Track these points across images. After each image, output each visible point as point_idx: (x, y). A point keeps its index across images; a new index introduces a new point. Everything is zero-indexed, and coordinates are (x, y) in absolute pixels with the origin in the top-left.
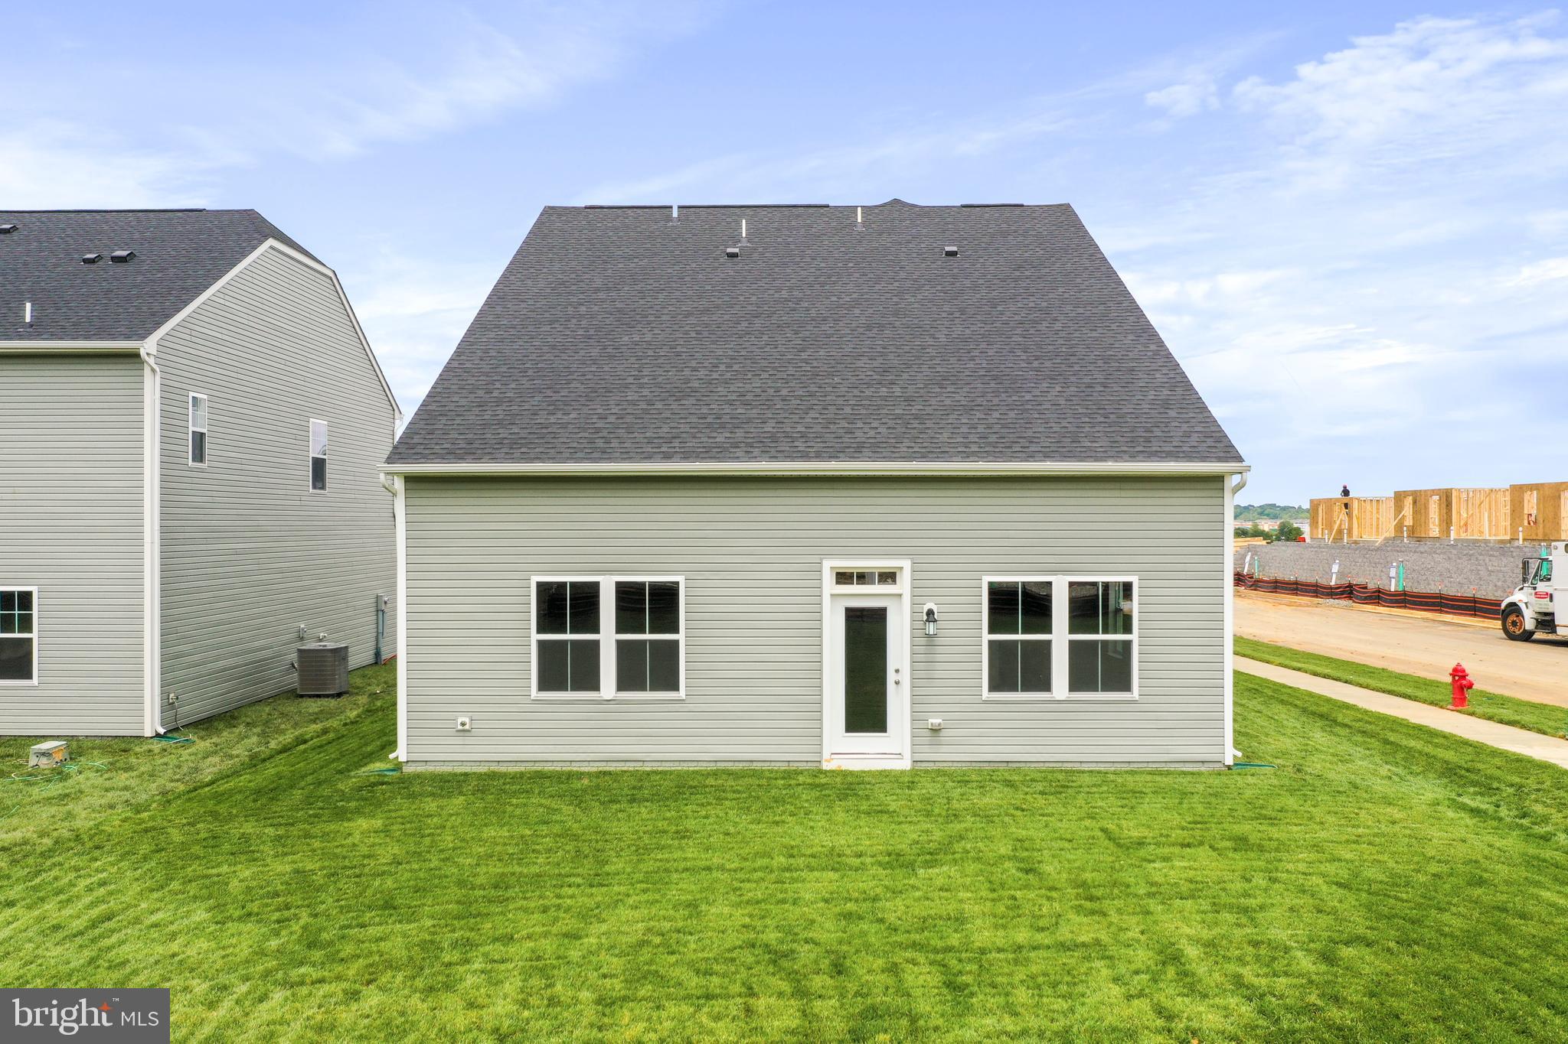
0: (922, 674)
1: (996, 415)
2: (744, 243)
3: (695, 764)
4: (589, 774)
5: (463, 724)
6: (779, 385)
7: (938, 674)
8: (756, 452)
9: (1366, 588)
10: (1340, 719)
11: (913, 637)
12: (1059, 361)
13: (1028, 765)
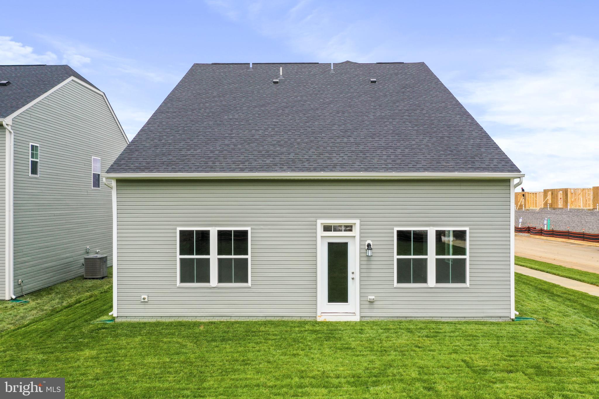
0: (365, 275)
1: (399, 151)
2: (281, 78)
3: (256, 318)
4: (204, 323)
5: (144, 299)
6: (296, 137)
7: (373, 275)
8: (285, 168)
9: (535, 229)
10: (555, 293)
11: (360, 257)
12: (427, 127)
13: (416, 318)
